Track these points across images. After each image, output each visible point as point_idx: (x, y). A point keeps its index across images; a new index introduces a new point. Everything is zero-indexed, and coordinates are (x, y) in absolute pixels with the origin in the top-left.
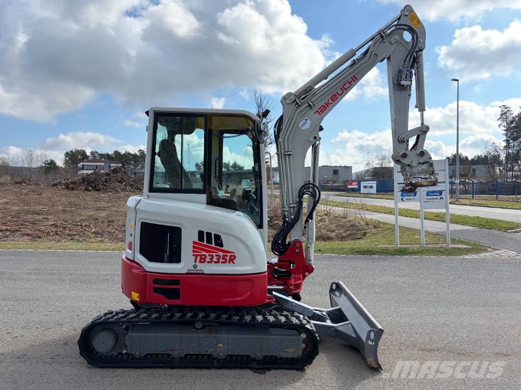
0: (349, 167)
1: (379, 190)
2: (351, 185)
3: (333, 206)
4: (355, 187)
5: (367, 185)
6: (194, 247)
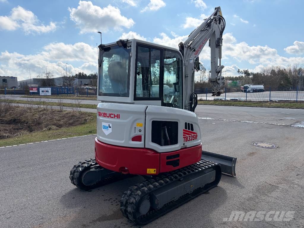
0: (15, 77)
1: (53, 93)
2: (32, 90)
3: (34, 104)
4: (35, 91)
5: (44, 90)
6: (184, 133)
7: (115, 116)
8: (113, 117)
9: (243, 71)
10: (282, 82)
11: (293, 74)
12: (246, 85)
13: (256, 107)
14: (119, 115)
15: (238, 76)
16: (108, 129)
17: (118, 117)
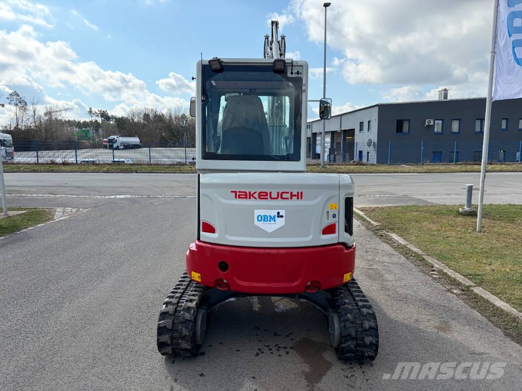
7: (292, 196)
8: (288, 198)
9: (98, 112)
10: (164, 134)
11: (175, 123)
12: (112, 137)
13: (175, 173)
14: (302, 193)
15: (88, 120)
16: (275, 221)
17: (299, 196)
